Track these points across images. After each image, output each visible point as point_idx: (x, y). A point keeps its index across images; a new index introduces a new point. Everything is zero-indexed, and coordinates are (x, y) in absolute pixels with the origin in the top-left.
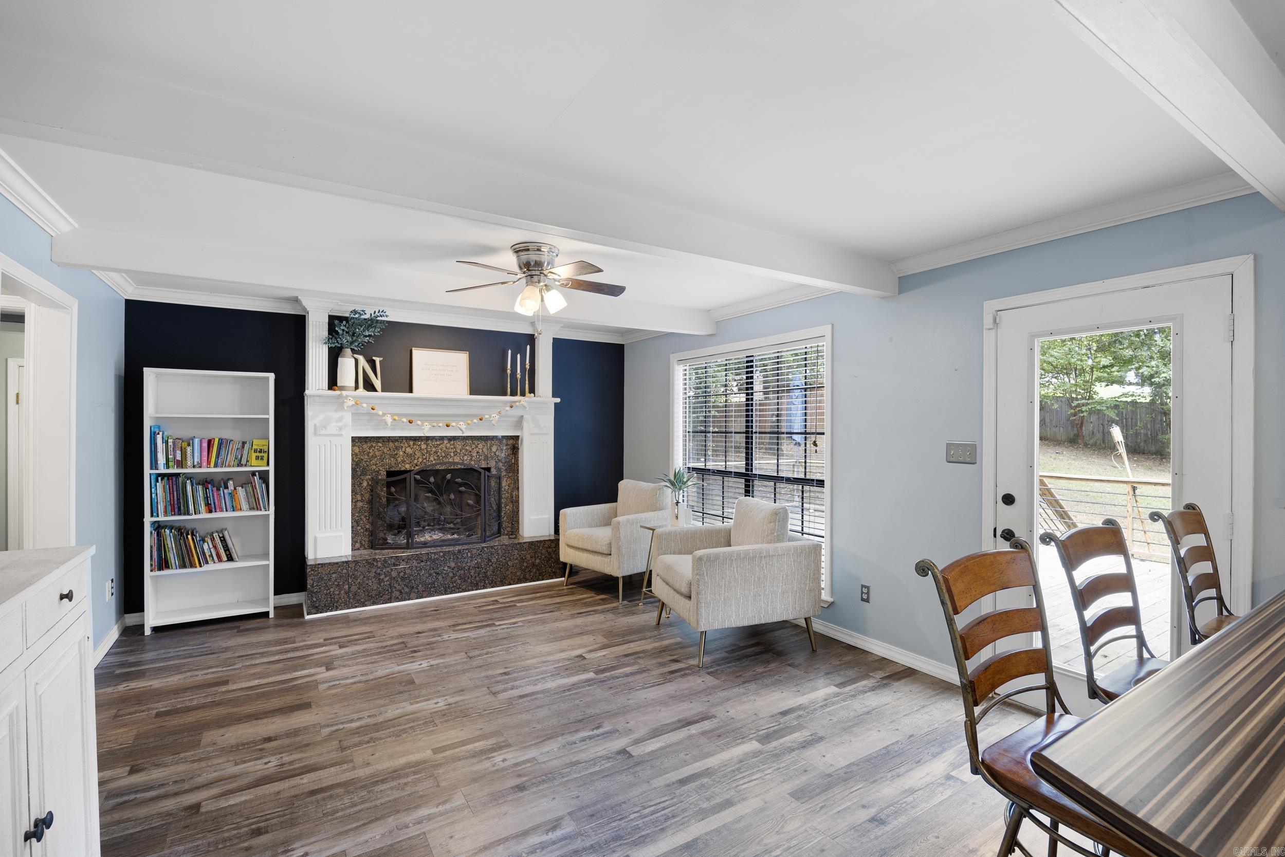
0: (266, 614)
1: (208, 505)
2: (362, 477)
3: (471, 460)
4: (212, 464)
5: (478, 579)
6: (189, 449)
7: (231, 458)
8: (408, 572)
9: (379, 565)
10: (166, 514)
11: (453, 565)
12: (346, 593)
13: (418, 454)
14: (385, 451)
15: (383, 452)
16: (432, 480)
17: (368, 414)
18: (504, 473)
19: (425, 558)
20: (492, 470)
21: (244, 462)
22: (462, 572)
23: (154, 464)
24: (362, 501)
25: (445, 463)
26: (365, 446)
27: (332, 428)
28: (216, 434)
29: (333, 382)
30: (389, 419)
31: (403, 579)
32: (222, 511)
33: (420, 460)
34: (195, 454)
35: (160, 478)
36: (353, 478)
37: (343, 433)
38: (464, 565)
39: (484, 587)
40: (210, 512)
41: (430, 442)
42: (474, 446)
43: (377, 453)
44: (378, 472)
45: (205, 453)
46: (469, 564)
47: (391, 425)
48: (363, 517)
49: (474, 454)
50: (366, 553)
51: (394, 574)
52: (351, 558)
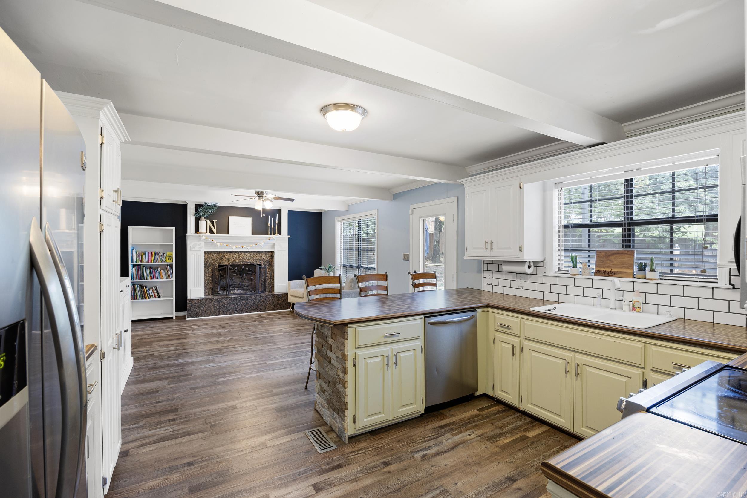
0: (172, 318)
1: (151, 276)
2: (209, 267)
3: (253, 261)
4: (152, 261)
5: (254, 308)
6: (144, 256)
7: (159, 259)
8: (226, 304)
9: (215, 301)
10: (136, 279)
11: (244, 302)
12: (202, 311)
13: (231, 258)
14: (218, 257)
16: (236, 268)
17: (211, 242)
18: (267, 267)
19: (233, 299)
20: (262, 265)
21: (164, 261)
22: (248, 305)
23: (132, 261)
24: (209, 276)
25: (242, 262)
26: (210, 255)
27: (197, 248)
28: (154, 250)
29: (197, 230)
30: (219, 244)
31: (224, 307)
32: (156, 279)
33: (232, 261)
34: (146, 257)
35: (134, 266)
36: (205, 267)
37: (201, 250)
38: (249, 302)
39: (257, 312)
40: (152, 279)
41: (236, 253)
42: (254, 255)
43: (215, 258)
44: (215, 265)
45: (150, 257)
46: (251, 302)
47: (220, 247)
48: (209, 283)
49: (255, 259)
50: (210, 297)
51: (221, 305)
52: (204, 298)
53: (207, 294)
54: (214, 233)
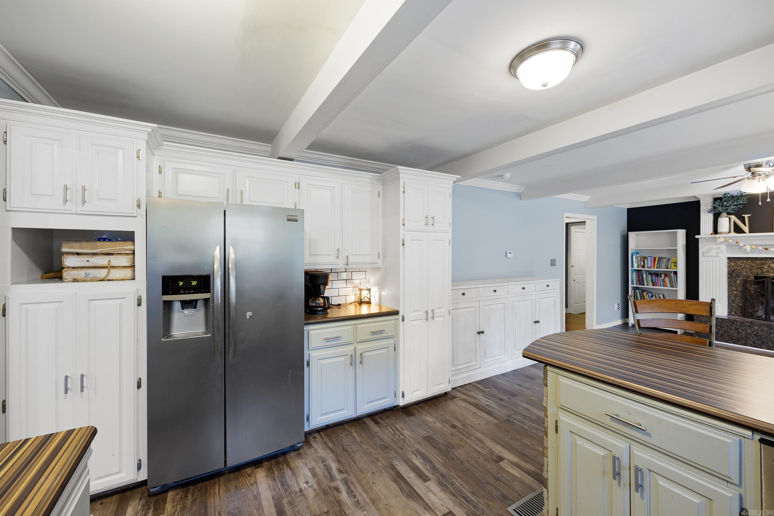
1: (653, 283)
2: (737, 278)
4: (656, 267)
6: (646, 261)
7: (663, 265)
8: (760, 332)
9: (738, 324)
10: (636, 284)
14: (753, 265)
15: (752, 266)
17: (736, 245)
21: (669, 267)
23: (632, 266)
24: (736, 290)
26: (738, 262)
27: (713, 253)
28: (657, 256)
29: (716, 231)
30: (748, 248)
31: (756, 335)
32: (659, 286)
34: (648, 263)
35: (634, 271)
36: (729, 278)
37: (720, 255)
40: (654, 286)
43: (747, 266)
44: (748, 276)
45: (653, 263)
47: (750, 251)
48: (737, 299)
50: (737, 318)
51: (749, 331)
52: (727, 318)
53: (733, 313)
54: (745, 233)
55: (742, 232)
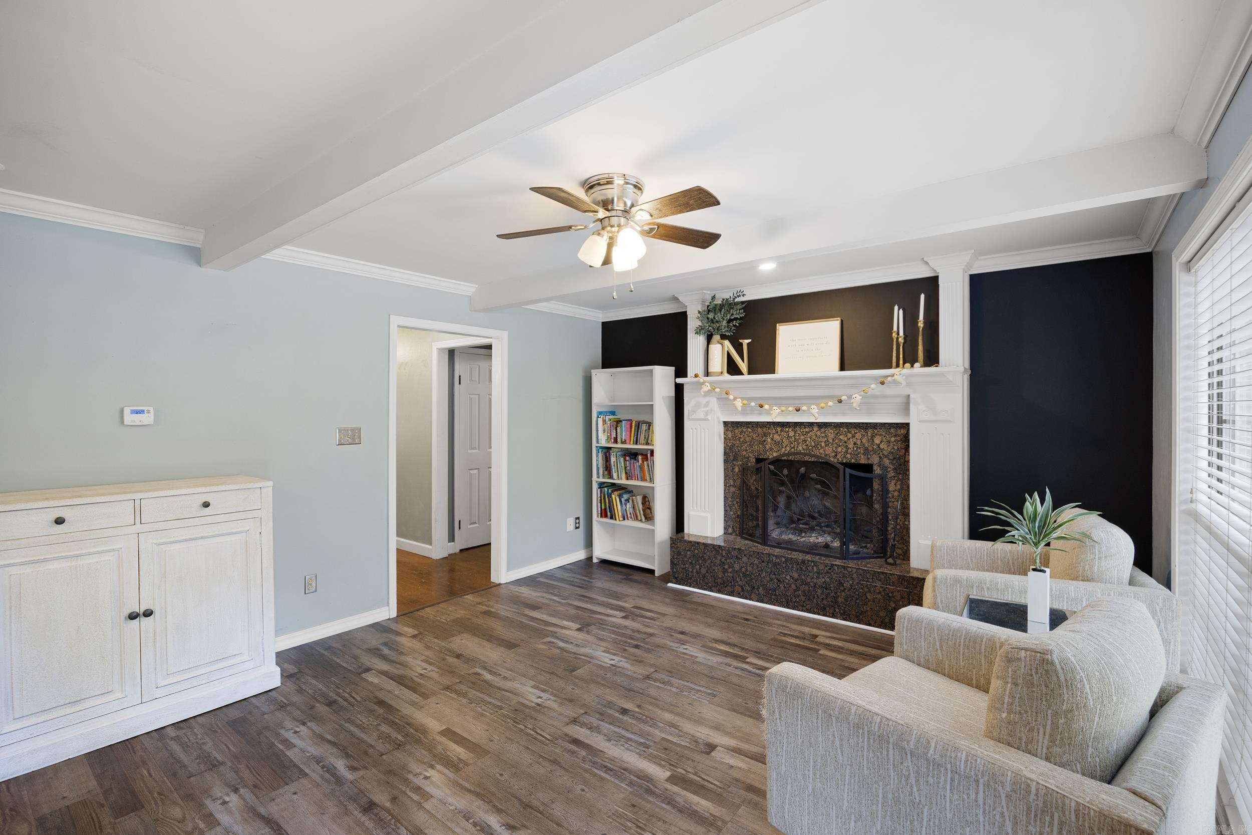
0: (652, 572)
1: (626, 473)
2: (734, 462)
3: (846, 452)
4: (631, 441)
5: (825, 602)
6: (619, 430)
7: (642, 437)
8: (749, 569)
10: (603, 477)
11: (796, 575)
12: (697, 573)
13: (786, 442)
14: (754, 437)
15: (753, 438)
16: (785, 472)
17: (724, 398)
18: (892, 474)
19: (766, 559)
20: (875, 467)
22: (807, 588)
23: (598, 440)
24: (734, 486)
25: (812, 456)
26: (737, 431)
27: (701, 413)
28: (634, 417)
30: (739, 404)
31: (745, 575)
32: (635, 479)
33: (788, 449)
34: (622, 433)
35: (600, 450)
36: (726, 461)
37: (714, 417)
38: (809, 580)
39: (834, 616)
40: (628, 479)
41: (798, 428)
42: (850, 435)
43: (747, 439)
44: (748, 458)
45: (628, 433)
46: (815, 581)
47: (742, 410)
48: (734, 503)
49: (851, 446)
50: (735, 540)
51: (737, 567)
52: (721, 544)
53: (730, 530)
54: (742, 374)
55: (738, 372)
